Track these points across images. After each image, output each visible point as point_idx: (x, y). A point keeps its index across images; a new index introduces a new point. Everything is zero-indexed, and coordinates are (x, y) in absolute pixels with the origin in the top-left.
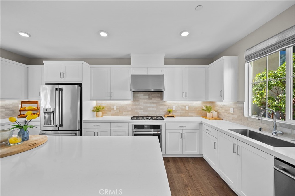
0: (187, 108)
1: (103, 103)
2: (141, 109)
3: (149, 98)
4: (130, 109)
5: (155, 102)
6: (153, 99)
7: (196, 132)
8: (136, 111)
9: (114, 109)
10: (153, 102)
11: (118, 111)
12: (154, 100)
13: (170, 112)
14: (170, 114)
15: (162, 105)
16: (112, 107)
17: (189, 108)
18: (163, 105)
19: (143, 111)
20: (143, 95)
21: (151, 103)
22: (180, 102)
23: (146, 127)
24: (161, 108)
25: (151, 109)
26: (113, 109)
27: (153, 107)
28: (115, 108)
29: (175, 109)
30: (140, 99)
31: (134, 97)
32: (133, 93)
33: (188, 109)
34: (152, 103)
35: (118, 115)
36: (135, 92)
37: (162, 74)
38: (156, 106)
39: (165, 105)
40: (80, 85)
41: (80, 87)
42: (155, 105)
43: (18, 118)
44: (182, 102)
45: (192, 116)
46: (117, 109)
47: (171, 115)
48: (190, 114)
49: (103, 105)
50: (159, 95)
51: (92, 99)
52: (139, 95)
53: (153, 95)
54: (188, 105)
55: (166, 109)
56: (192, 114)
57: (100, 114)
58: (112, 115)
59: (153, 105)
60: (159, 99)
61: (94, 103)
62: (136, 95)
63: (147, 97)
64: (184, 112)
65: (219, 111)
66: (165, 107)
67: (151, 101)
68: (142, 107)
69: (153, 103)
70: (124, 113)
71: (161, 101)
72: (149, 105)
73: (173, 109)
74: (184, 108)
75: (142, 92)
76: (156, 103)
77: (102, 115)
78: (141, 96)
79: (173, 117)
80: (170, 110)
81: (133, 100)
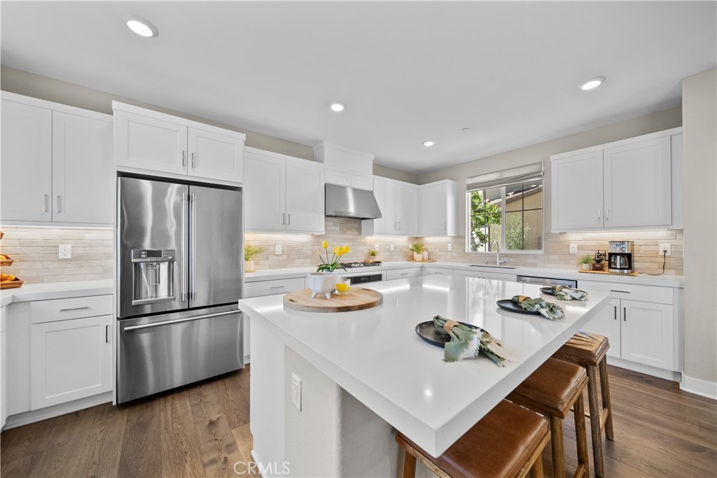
0: (392, 249)
3: (343, 231)
4: (309, 252)
5: (350, 237)
9: (277, 253)
10: (348, 238)
11: (285, 257)
12: (349, 235)
13: (373, 254)
16: (272, 248)
17: (394, 247)
18: (362, 243)
21: (344, 240)
22: (383, 238)
24: (360, 248)
26: (274, 253)
28: (278, 249)
29: (379, 250)
35: (285, 267)
36: (329, 217)
37: (370, 188)
38: (353, 245)
39: (364, 244)
44: (387, 237)
45: (397, 260)
46: (283, 252)
48: (395, 257)
50: (356, 226)
53: (348, 225)
54: (392, 243)
55: (367, 249)
56: (397, 258)
57: (251, 264)
58: (271, 267)
60: (357, 233)
62: (330, 223)
64: (390, 254)
65: (429, 250)
66: (365, 247)
67: (343, 236)
69: (348, 240)
70: (297, 261)
71: (359, 237)
73: (377, 250)
74: (388, 247)
76: (352, 240)
77: (254, 268)
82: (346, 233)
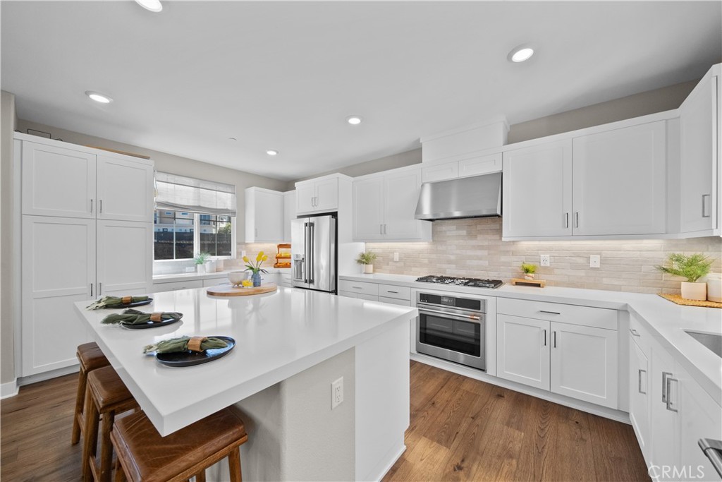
0: (595, 264)
1: (377, 247)
2: (450, 262)
3: (471, 236)
4: (426, 261)
5: (486, 243)
6: (480, 237)
7: (604, 338)
8: (438, 265)
9: (395, 260)
10: (481, 244)
11: (402, 264)
12: (483, 240)
13: (527, 271)
14: (526, 277)
15: (506, 253)
16: (391, 255)
17: (604, 261)
18: (508, 251)
19: (454, 266)
20: (454, 227)
21: (474, 248)
22: (565, 244)
23: (445, 300)
24: (503, 259)
25: (475, 262)
26: (392, 260)
27: (480, 258)
28: (396, 256)
29: (548, 264)
30: (448, 236)
31: (434, 233)
32: (433, 225)
33: (598, 265)
34: (478, 246)
35: (403, 273)
36: (436, 221)
37: (497, 169)
38: (489, 254)
39: (514, 254)
40: (334, 215)
41: (334, 219)
42: (485, 253)
43: (275, 267)
44: (573, 242)
45: (618, 289)
46: (401, 259)
47: (529, 278)
48: (605, 281)
49: (376, 251)
51: (356, 240)
52: (444, 228)
53: (479, 227)
54: (600, 254)
55: (517, 263)
56: (616, 283)
57: (370, 267)
58: (391, 272)
59: (479, 253)
61: (362, 247)
62: (439, 228)
63: (464, 232)
64: (582, 273)
66: (514, 258)
67: (473, 242)
68: (452, 257)
69: (481, 248)
70: (413, 269)
72: (470, 253)
73: (542, 264)
74: (581, 261)
75: (451, 221)
76: (488, 248)
77: (374, 271)
78: (450, 229)
79: (538, 285)
80: (528, 265)
81: (431, 241)
82: (476, 236)
